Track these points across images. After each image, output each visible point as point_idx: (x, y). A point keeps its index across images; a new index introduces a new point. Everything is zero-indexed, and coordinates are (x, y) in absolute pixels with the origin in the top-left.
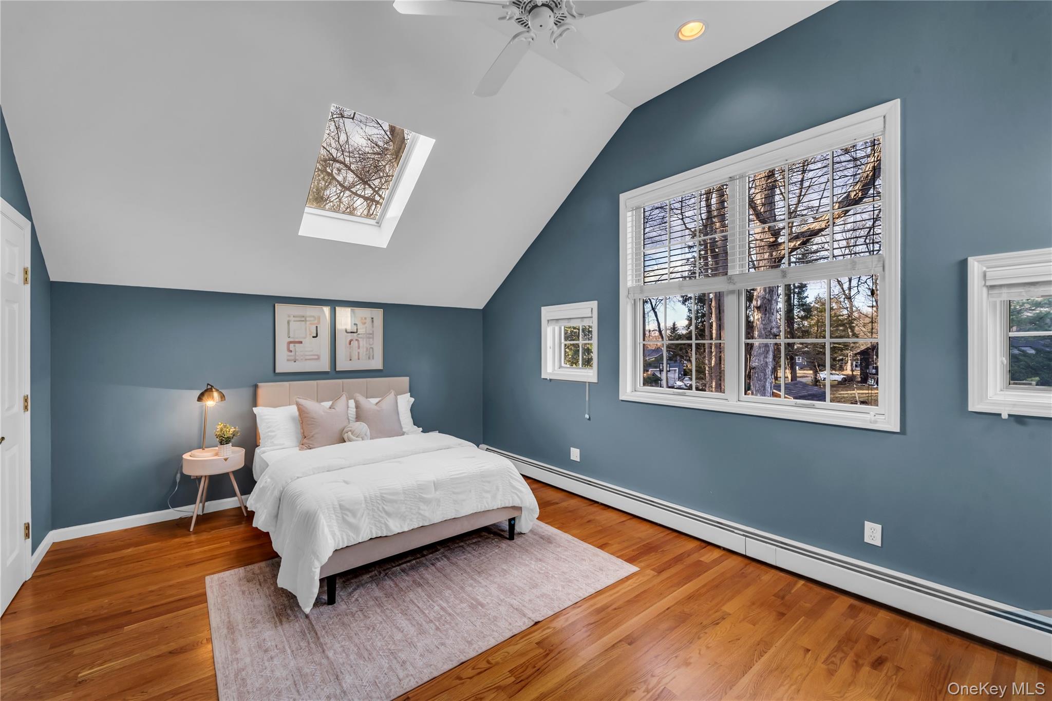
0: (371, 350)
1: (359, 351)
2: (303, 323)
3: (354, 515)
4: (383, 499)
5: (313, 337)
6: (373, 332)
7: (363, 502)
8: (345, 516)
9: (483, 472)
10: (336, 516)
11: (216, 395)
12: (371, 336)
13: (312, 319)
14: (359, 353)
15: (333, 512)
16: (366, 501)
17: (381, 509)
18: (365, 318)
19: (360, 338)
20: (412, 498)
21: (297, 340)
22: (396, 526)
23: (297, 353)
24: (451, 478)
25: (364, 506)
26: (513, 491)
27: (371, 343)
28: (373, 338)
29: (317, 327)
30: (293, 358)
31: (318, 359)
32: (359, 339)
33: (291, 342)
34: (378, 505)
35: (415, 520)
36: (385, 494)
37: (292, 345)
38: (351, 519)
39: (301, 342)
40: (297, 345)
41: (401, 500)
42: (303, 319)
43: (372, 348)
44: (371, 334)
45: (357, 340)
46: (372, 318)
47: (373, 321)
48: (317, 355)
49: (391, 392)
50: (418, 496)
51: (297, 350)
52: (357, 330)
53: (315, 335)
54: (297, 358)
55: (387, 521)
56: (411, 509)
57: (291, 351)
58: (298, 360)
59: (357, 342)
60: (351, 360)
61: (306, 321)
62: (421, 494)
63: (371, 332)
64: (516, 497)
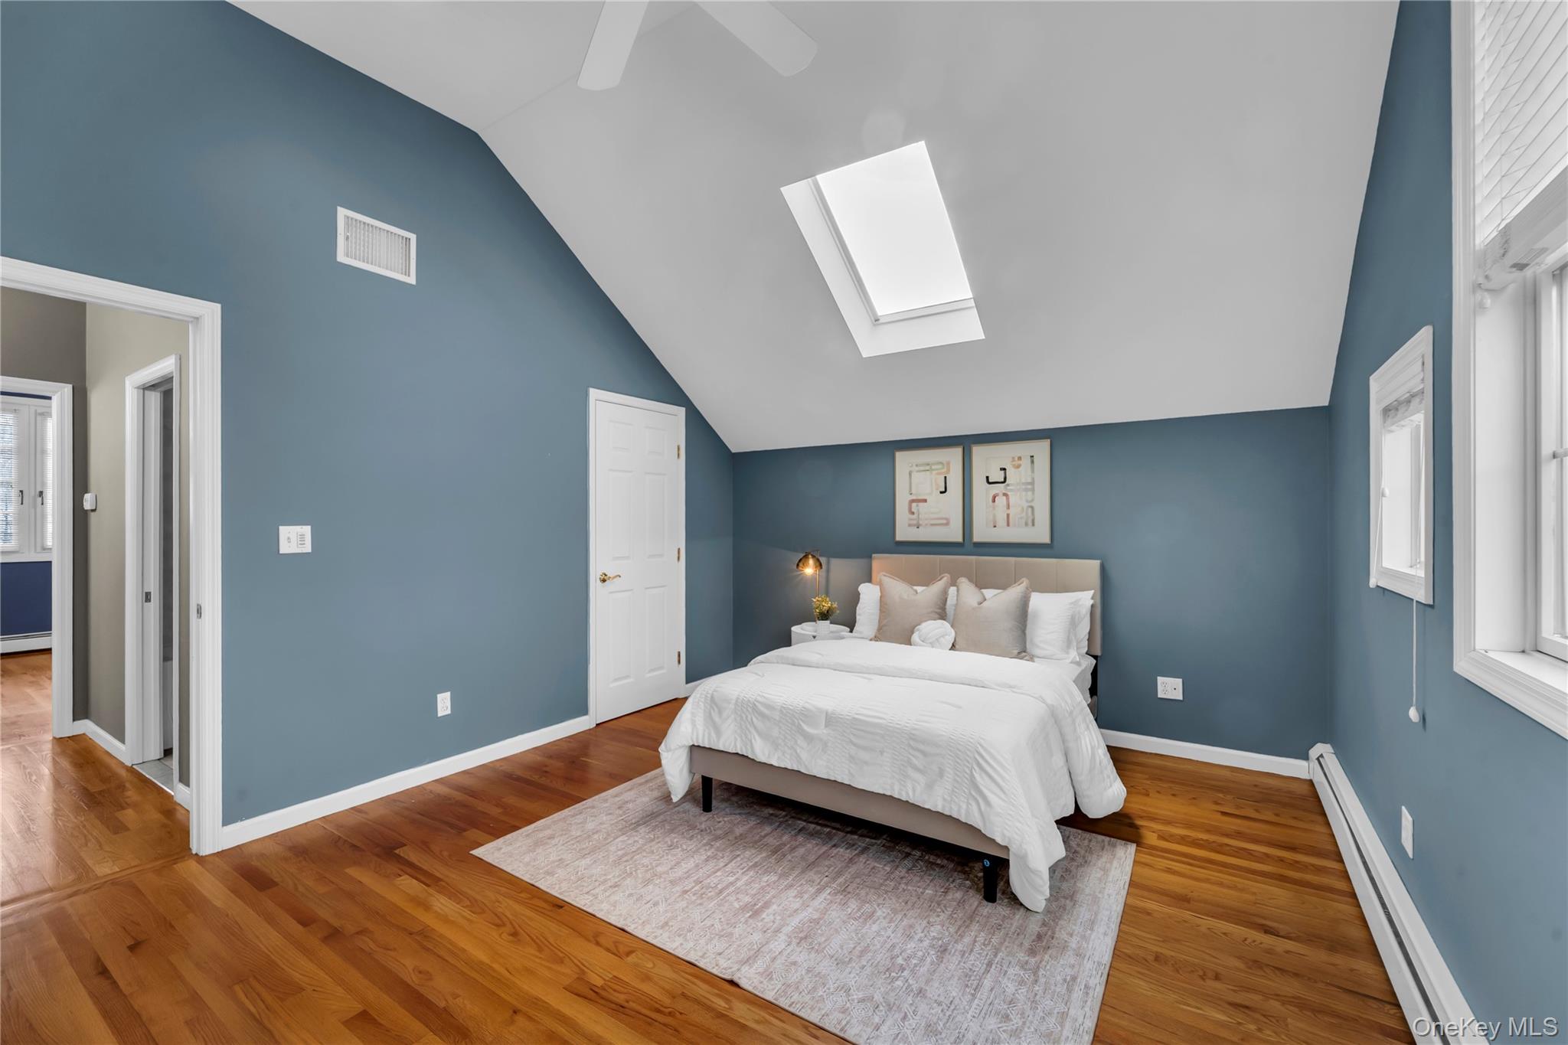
0: (1030, 509)
1: (1008, 512)
2: (928, 473)
3: (720, 713)
4: (755, 708)
5: (941, 493)
6: (1033, 479)
7: (734, 702)
8: (712, 711)
9: (915, 729)
10: (705, 706)
11: (811, 561)
12: (1030, 487)
13: (940, 466)
14: (1008, 515)
15: (703, 700)
16: (737, 701)
17: (749, 719)
18: (1020, 458)
19: (1011, 490)
20: (788, 722)
21: (920, 498)
22: (762, 752)
23: (920, 516)
24: (854, 718)
25: (732, 706)
26: (974, 793)
27: (1030, 499)
28: (1033, 490)
29: (945, 477)
30: (915, 522)
31: (947, 524)
32: (1009, 493)
33: (913, 501)
34: (747, 714)
35: (788, 757)
36: (759, 702)
37: (914, 505)
38: (717, 719)
39: (925, 501)
40: (921, 504)
41: (775, 720)
42: (928, 467)
43: (1032, 507)
44: (1028, 483)
45: (1005, 495)
46: (1032, 457)
47: (1032, 462)
48: (946, 519)
49: (1022, 583)
50: (796, 724)
51: (921, 510)
52: (1005, 479)
53: (944, 490)
54: (921, 522)
55: (755, 740)
56: (786, 738)
57: (913, 513)
58: (921, 525)
59: (1005, 498)
60: (995, 527)
61: (930, 470)
62: (801, 723)
63: (1029, 480)
64: (974, 807)
